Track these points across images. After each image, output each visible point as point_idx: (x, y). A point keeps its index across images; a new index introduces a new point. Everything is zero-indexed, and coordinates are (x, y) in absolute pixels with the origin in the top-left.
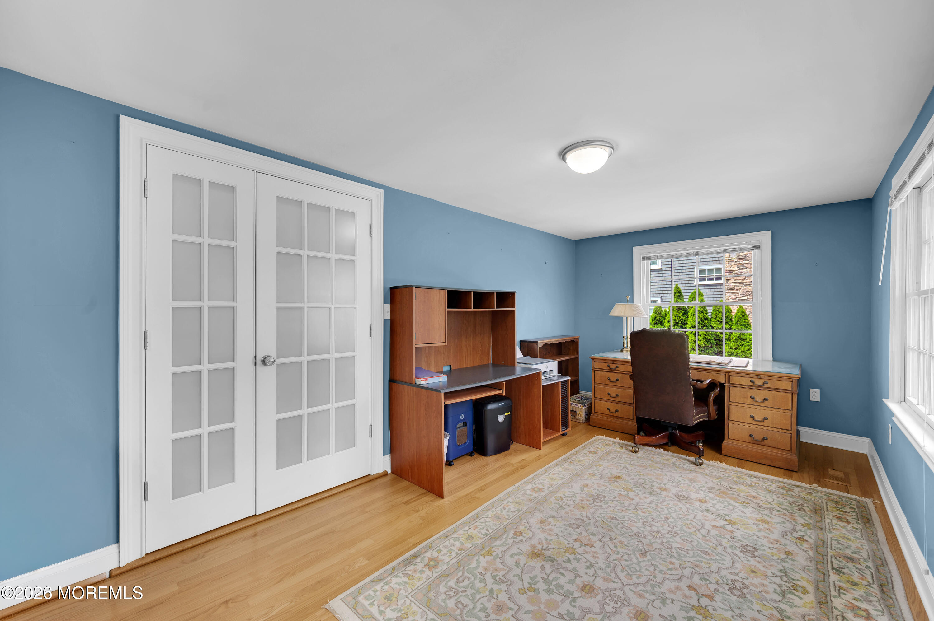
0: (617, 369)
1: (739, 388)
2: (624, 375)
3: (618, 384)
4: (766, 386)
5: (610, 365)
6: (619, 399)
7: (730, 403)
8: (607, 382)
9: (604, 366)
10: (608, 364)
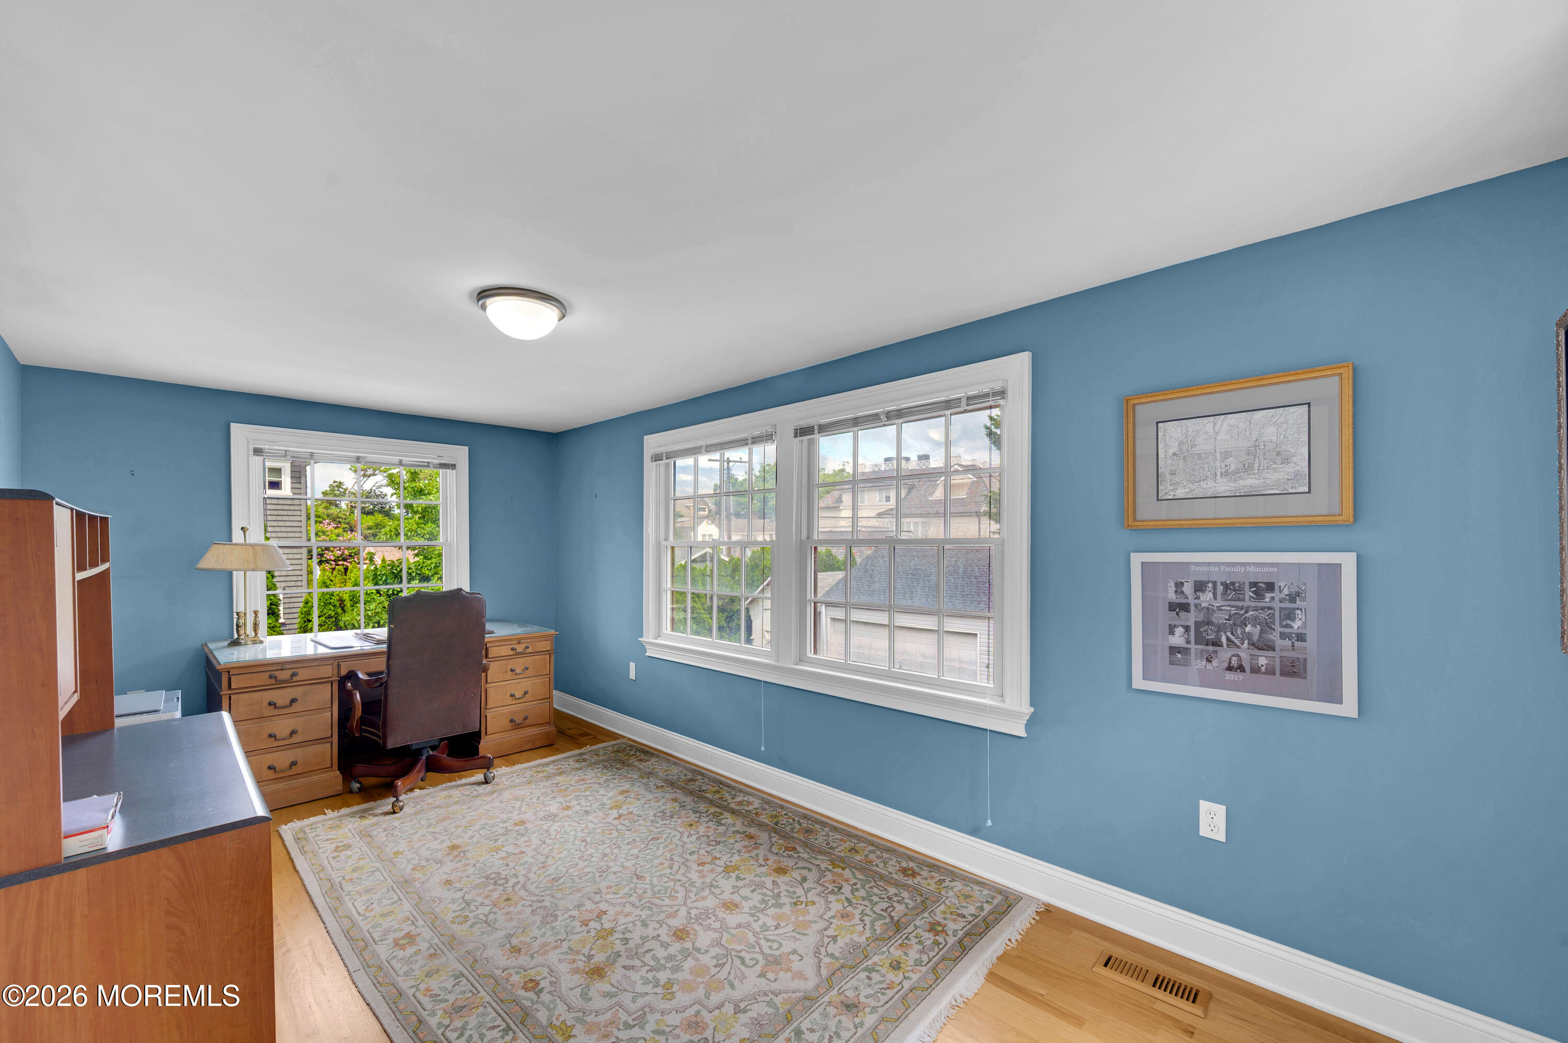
0: (295, 679)
1: (498, 662)
2: (309, 686)
3: (296, 707)
4: (528, 651)
5: (276, 673)
6: (297, 738)
7: (488, 685)
8: (269, 711)
9: (263, 679)
10: (269, 674)
